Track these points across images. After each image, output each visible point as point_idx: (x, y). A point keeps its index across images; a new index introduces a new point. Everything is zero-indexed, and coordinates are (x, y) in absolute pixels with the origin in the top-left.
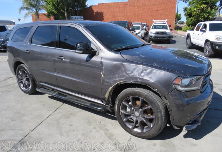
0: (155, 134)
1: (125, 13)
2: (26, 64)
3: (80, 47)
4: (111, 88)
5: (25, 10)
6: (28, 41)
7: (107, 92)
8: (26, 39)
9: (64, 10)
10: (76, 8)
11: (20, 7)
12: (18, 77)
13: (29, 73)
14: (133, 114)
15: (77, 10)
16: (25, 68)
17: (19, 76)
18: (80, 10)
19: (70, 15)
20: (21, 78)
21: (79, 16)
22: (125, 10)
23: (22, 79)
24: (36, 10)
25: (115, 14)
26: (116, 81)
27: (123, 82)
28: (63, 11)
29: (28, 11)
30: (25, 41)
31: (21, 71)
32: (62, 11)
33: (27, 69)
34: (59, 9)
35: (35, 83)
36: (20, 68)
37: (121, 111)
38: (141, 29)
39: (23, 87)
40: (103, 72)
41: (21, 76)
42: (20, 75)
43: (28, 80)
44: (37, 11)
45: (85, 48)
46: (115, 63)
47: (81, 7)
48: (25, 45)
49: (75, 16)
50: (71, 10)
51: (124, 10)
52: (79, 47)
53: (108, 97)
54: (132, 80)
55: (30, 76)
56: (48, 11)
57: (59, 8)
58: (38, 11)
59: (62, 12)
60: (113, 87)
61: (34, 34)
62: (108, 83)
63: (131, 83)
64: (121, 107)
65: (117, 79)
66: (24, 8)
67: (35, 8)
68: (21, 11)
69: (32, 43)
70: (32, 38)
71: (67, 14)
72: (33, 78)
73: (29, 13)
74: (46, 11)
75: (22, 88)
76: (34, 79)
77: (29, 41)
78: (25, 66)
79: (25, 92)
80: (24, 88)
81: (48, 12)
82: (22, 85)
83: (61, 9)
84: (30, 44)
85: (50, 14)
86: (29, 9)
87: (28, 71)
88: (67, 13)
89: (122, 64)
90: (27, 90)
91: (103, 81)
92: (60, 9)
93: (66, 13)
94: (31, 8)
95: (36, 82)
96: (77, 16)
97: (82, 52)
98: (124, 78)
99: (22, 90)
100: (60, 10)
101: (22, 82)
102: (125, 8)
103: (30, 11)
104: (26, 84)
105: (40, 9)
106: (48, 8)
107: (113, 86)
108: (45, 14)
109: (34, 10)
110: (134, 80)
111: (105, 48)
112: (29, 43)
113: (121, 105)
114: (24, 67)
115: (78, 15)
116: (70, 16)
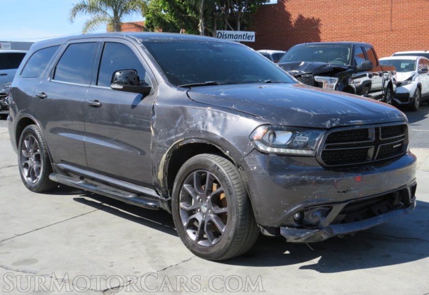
0: (228, 245)
1: (394, 20)
2: (38, 124)
3: (120, 77)
4: (165, 156)
5: (86, 12)
6: (48, 74)
7: (160, 167)
8: (44, 72)
9: (197, 13)
10: (235, 5)
11: (76, 4)
12: (21, 154)
13: (42, 141)
14: (199, 210)
15: (236, 13)
16: (37, 132)
17: (23, 151)
18: (245, 13)
19: (215, 28)
20: (26, 156)
21: (241, 30)
22: (393, 12)
23: (28, 159)
24: (116, 13)
25: (359, 25)
26: (172, 141)
27: (181, 141)
28: (195, 16)
29: (93, 16)
30: (42, 75)
31: (27, 140)
32: (190, 15)
33: (38, 133)
34: (183, 8)
35: (50, 164)
36: (27, 132)
37: (181, 204)
38: (416, 71)
39: (29, 176)
40: (154, 126)
41: (27, 152)
42: (25, 149)
43: (38, 158)
44: (119, 14)
45: (127, 79)
46: (172, 106)
47: (249, 5)
48: (41, 82)
49: (229, 29)
50: (219, 11)
51: (389, 12)
52: (118, 78)
53: (162, 177)
54: (193, 137)
55: (42, 150)
56: (148, 15)
57: (185, 6)
58: (121, 16)
59: (190, 17)
60: (168, 153)
61: (60, 59)
62: (160, 146)
63: (192, 142)
64: (180, 195)
65: (173, 137)
66: (85, 6)
67: (113, 6)
68: (75, 15)
69: (53, 79)
70: (56, 68)
71: (205, 25)
72: (47, 154)
73: (95, 21)
74: (144, 15)
75: (25, 178)
76: (48, 156)
77: (50, 74)
78: (37, 128)
79: (30, 188)
80: (30, 179)
81: (148, 19)
82: (26, 172)
83: (188, 11)
84: (50, 81)
85: (154, 24)
86: (98, 10)
87: (40, 137)
88: (205, 21)
89: (182, 108)
90: (34, 182)
91: (154, 145)
92: (186, 10)
93: (201, 21)
94: (103, 8)
95: (53, 162)
96: (236, 29)
97: (121, 87)
98: (182, 134)
99: (25, 183)
100: (185, 12)
101: (26, 166)
102: (394, 5)
103: (100, 14)
104: (33, 169)
105: (126, 10)
106: (150, 7)
107: (168, 151)
108: (139, 24)
109: (110, 12)
110: (197, 137)
111: (165, 82)
112: (49, 79)
113: (181, 192)
114: (35, 129)
115: (239, 28)
116: (213, 29)
